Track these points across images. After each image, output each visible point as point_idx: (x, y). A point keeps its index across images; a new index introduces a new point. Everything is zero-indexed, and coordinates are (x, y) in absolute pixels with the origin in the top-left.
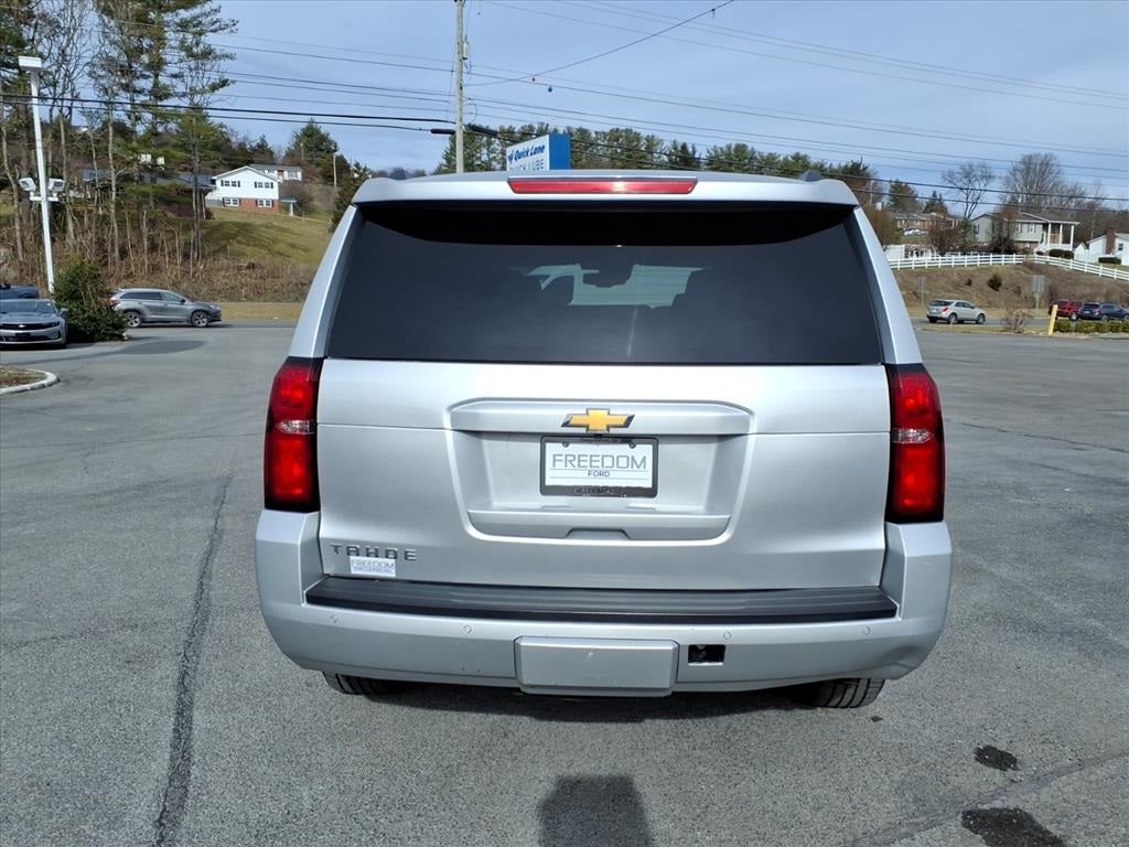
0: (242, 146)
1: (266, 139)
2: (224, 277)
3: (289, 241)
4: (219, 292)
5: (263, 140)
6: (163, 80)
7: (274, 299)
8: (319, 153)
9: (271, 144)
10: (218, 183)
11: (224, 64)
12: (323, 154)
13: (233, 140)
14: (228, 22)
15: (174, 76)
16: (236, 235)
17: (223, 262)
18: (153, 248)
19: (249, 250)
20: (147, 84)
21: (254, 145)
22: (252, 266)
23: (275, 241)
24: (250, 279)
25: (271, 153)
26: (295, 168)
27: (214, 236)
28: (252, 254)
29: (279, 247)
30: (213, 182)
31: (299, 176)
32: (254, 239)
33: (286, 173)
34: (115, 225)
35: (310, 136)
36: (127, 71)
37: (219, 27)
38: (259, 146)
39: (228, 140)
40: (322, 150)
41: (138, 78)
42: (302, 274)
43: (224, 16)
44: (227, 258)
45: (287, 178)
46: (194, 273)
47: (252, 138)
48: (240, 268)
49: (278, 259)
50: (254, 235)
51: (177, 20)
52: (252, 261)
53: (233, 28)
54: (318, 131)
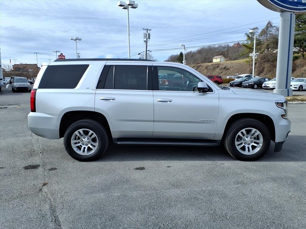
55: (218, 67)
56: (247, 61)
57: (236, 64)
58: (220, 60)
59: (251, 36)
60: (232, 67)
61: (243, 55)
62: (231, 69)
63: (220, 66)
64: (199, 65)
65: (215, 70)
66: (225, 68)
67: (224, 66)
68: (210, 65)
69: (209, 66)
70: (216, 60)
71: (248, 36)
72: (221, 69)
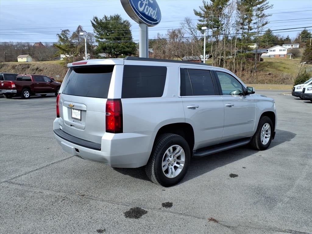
0: (281, 39)
1: (289, 36)
2: (261, 77)
3: (284, 66)
4: (259, 81)
5: (288, 37)
6: (251, 25)
7: (275, 83)
8: (306, 38)
9: (290, 38)
10: (269, 51)
11: (268, 18)
12: (307, 39)
13: (279, 38)
14: (270, 6)
15: (255, 23)
16: (268, 65)
17: (262, 73)
18: (243, 70)
19: (270, 69)
20: (247, 27)
21: (285, 38)
22: (270, 74)
23: (279, 66)
24: (269, 77)
25: (290, 40)
26: (297, 44)
27: (261, 66)
28: (271, 71)
29: (280, 68)
30: (267, 51)
31: (298, 46)
32: (273, 66)
33: (294, 46)
34: (234, 64)
35: (304, 33)
36: (242, 24)
37: (268, 8)
38: (287, 39)
39: (277, 38)
40: (307, 37)
41: (245, 25)
42: (285, 76)
43: (269, 5)
44: (263, 72)
45: (294, 47)
46: (253, 76)
47: (284, 36)
48: (266, 75)
49: (278, 72)
50: (273, 65)
51: (256, 8)
52: (270, 73)
53: (272, 7)
54: (307, 32)
55: (29, 67)
56: (62, 63)
57: (49, 65)
58: (27, 59)
59: (63, 37)
60: (45, 68)
61: (57, 56)
62: (45, 71)
63: (31, 66)
64: (2, 63)
65: (25, 71)
66: (37, 69)
67: (35, 67)
68: (18, 65)
69: (16, 66)
70: (22, 59)
71: (60, 37)
72: (33, 70)
